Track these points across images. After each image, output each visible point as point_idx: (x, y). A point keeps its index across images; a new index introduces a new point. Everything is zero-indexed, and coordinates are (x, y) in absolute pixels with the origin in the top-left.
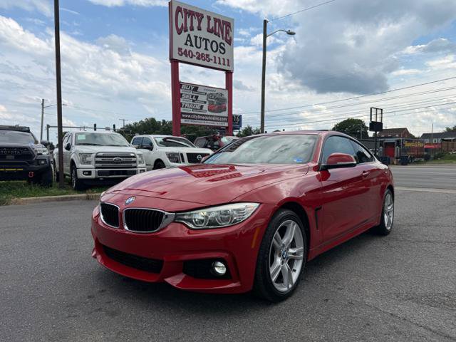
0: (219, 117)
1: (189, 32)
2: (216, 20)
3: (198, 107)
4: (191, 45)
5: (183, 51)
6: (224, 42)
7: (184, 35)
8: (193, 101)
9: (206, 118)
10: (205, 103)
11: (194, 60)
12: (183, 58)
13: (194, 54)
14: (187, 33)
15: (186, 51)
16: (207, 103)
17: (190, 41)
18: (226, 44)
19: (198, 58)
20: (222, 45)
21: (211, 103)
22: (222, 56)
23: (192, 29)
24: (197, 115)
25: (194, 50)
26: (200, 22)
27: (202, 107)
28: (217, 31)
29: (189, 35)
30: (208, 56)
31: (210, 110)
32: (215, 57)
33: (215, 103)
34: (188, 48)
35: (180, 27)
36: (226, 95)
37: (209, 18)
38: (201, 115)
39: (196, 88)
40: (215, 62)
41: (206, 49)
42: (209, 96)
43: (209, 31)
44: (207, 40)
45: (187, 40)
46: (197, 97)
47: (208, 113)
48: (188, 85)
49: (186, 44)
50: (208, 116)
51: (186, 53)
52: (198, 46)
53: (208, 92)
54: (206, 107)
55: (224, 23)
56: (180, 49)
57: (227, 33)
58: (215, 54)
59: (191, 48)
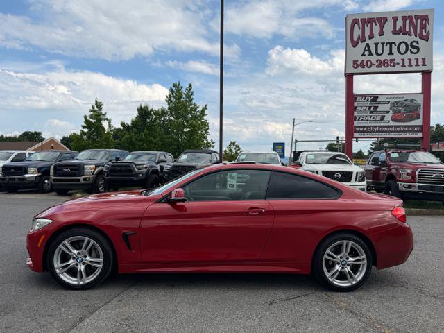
0: (409, 127)
1: (368, 41)
2: (404, 18)
3: (378, 118)
4: (371, 54)
5: (359, 63)
6: (417, 39)
7: (361, 46)
8: (371, 112)
9: (388, 129)
10: (388, 112)
11: (374, 69)
12: (360, 70)
13: (374, 62)
14: (365, 44)
15: (363, 61)
16: (391, 112)
17: (369, 50)
18: (421, 41)
19: (379, 66)
20: (415, 44)
21: (396, 112)
22: (413, 57)
23: (371, 37)
24: (376, 127)
25: (374, 58)
26: (382, 26)
27: (383, 117)
28: (407, 30)
29: (367, 45)
30: (392, 61)
31: (394, 120)
32: (403, 60)
33: (403, 111)
34: (365, 58)
35: (355, 39)
36: (420, 100)
37: (395, 19)
38: (381, 127)
39: (375, 98)
40: (403, 65)
41: (391, 53)
42: (393, 105)
43: (395, 32)
44: (391, 44)
45: (365, 50)
46: (376, 108)
47: (392, 123)
48: (364, 96)
49: (363, 55)
50: (391, 127)
51: (362, 64)
52: (380, 52)
53: (392, 101)
54: (388, 117)
55: (417, 17)
56: (355, 62)
57: (423, 27)
58: (403, 56)
59: (370, 58)
